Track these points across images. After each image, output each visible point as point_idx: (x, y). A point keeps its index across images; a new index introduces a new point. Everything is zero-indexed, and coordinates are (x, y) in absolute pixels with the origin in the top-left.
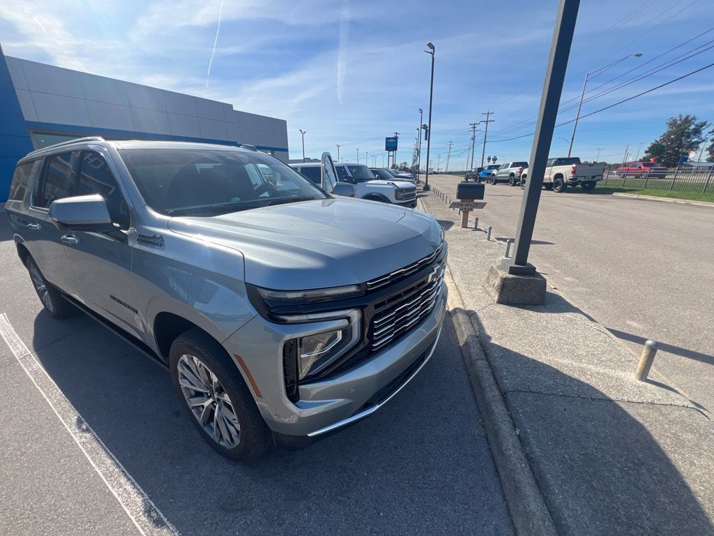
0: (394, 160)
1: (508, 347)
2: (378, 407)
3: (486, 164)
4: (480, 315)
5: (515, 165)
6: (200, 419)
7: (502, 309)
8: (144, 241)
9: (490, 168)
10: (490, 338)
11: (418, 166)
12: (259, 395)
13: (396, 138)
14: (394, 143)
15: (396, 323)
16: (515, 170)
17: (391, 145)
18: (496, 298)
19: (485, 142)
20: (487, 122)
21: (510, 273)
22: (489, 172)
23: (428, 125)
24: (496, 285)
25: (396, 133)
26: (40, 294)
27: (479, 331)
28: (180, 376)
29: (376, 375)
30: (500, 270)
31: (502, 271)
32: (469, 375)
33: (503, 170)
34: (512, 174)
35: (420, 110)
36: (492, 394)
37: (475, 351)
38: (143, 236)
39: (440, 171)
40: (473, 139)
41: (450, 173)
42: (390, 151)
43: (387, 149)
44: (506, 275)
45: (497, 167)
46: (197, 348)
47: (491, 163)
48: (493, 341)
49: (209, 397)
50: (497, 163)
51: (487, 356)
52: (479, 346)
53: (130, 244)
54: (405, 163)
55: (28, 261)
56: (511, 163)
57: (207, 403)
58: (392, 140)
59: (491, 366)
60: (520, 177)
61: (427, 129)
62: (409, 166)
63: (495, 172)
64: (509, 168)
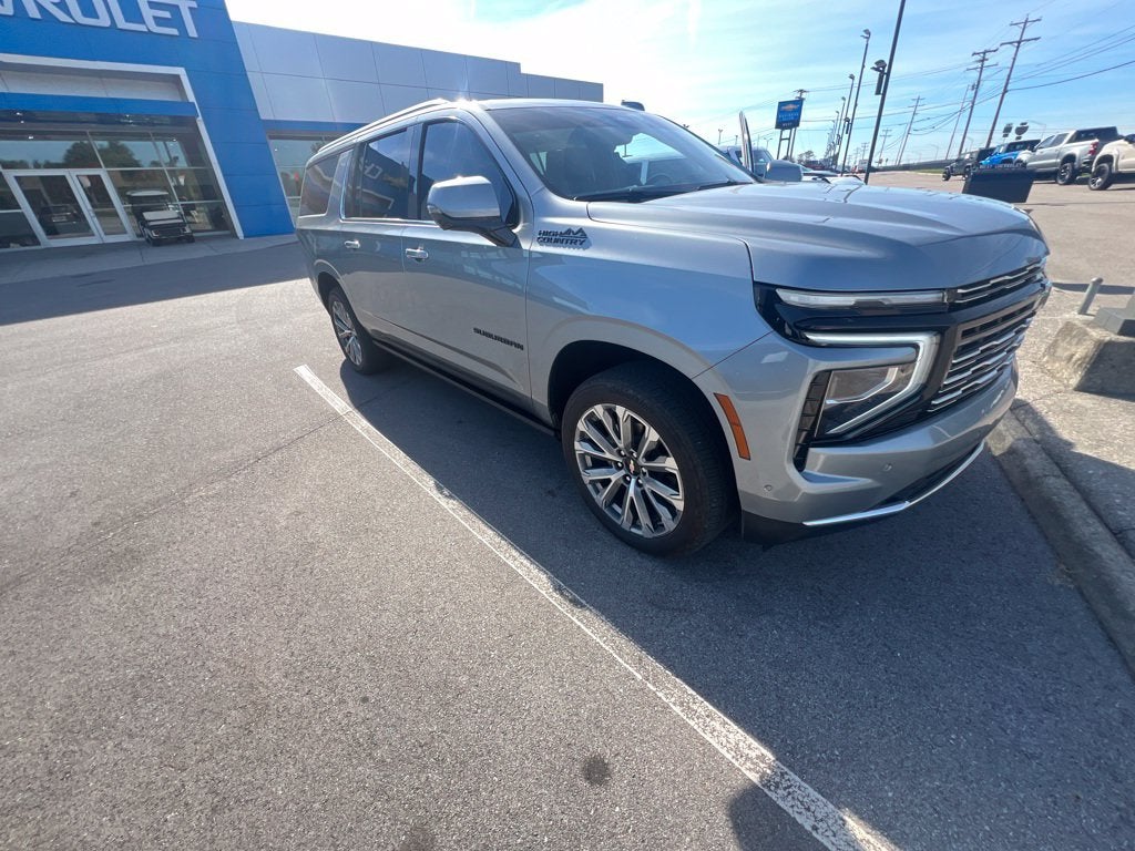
0: (790, 148)
1: (1117, 462)
2: (907, 504)
3: (999, 141)
4: (1039, 407)
5: (1081, 136)
6: (601, 498)
7: (1087, 401)
8: (549, 240)
9: (1012, 147)
10: (1070, 445)
11: (836, 157)
12: (745, 455)
13: (799, 102)
14: (794, 111)
15: (973, 372)
16: (1080, 149)
17: (789, 116)
18: (1075, 381)
19: (1005, 91)
20: (1019, 43)
21: (1121, 333)
22: (1008, 156)
23: (887, 62)
24: (1074, 359)
25: (801, 91)
26: (343, 342)
27: (1042, 433)
28: (577, 437)
29: (924, 451)
30: (1094, 327)
31: (1098, 330)
32: (1023, 500)
33: (1046, 151)
34: (1070, 158)
35: (867, 32)
36: (1089, 529)
37: (1036, 463)
38: (546, 233)
39: (883, 164)
40: (976, 87)
41: (907, 168)
42: (783, 128)
43: (780, 125)
44: (1111, 336)
45: (1031, 145)
46: (631, 392)
47: (1012, 137)
48: (1079, 450)
49: (619, 469)
50: (1025, 137)
51: (1065, 472)
52: (1044, 455)
53: (525, 245)
54: (809, 153)
55: (331, 297)
56: (1072, 133)
57: (615, 477)
58: (791, 106)
59: (1076, 486)
60: (1090, 163)
61: (883, 70)
62: (819, 156)
63: (1024, 155)
64: (1063, 145)
